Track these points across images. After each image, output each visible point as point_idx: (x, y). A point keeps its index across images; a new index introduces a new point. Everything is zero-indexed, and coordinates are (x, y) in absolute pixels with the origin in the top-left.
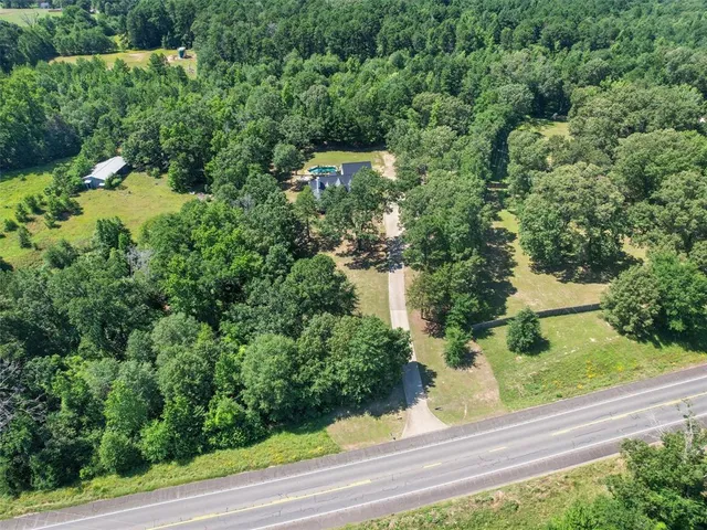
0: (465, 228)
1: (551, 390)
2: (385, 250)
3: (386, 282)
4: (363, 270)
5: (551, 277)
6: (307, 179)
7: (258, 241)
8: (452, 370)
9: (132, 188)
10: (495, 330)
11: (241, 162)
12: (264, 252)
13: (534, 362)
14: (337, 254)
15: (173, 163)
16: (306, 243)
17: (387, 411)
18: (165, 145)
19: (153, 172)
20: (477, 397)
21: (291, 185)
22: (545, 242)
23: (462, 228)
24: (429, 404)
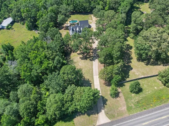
0: (119, 53)
1: (143, 106)
2: (92, 53)
3: (92, 65)
4: (85, 60)
5: (143, 63)
6: (69, 25)
7: (51, 56)
8: (112, 99)
9: (15, 29)
10: (125, 84)
11: (47, 23)
12: (53, 59)
13: (137, 96)
14: (78, 54)
15: (26, 22)
16: (68, 49)
17: (92, 114)
18: (23, 15)
19: (22, 23)
20: (120, 109)
21: (63, 27)
22: (143, 54)
23: (118, 53)
24: (105, 112)
